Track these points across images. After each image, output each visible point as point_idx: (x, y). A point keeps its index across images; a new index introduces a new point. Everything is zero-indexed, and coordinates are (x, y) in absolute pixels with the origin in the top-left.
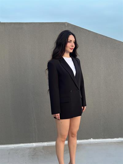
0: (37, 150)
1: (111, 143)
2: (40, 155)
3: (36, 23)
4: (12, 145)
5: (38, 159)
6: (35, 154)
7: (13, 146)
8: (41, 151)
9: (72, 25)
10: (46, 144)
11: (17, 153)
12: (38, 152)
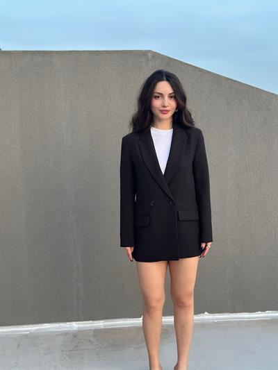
0: (80, 339)
1: (248, 323)
2: (88, 349)
3: (82, 51)
4: (26, 326)
5: (83, 358)
6: (76, 346)
7: (27, 329)
8: (90, 341)
9: (163, 55)
10: (100, 324)
11: (35, 346)
12: (83, 343)
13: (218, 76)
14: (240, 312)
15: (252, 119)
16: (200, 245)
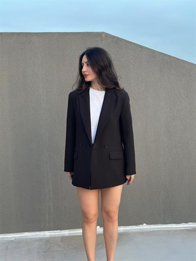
0: (51, 243)
1: (176, 232)
2: (57, 251)
5: (54, 258)
6: (49, 249)
7: (13, 236)
8: (59, 245)
10: (66, 233)
11: (18, 248)
12: (53, 246)
13: (153, 51)
14: (170, 224)
15: (179, 82)
16: (126, 177)
